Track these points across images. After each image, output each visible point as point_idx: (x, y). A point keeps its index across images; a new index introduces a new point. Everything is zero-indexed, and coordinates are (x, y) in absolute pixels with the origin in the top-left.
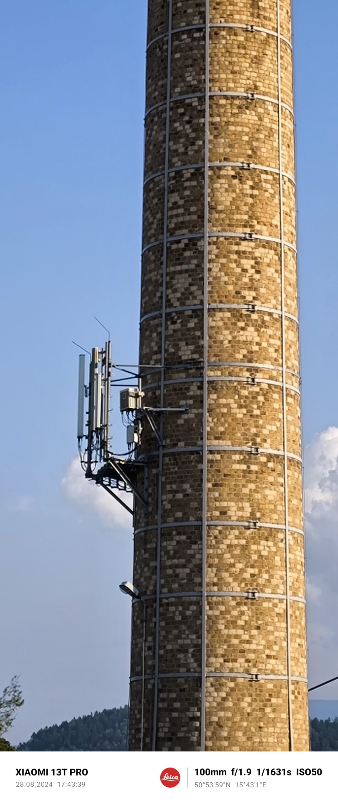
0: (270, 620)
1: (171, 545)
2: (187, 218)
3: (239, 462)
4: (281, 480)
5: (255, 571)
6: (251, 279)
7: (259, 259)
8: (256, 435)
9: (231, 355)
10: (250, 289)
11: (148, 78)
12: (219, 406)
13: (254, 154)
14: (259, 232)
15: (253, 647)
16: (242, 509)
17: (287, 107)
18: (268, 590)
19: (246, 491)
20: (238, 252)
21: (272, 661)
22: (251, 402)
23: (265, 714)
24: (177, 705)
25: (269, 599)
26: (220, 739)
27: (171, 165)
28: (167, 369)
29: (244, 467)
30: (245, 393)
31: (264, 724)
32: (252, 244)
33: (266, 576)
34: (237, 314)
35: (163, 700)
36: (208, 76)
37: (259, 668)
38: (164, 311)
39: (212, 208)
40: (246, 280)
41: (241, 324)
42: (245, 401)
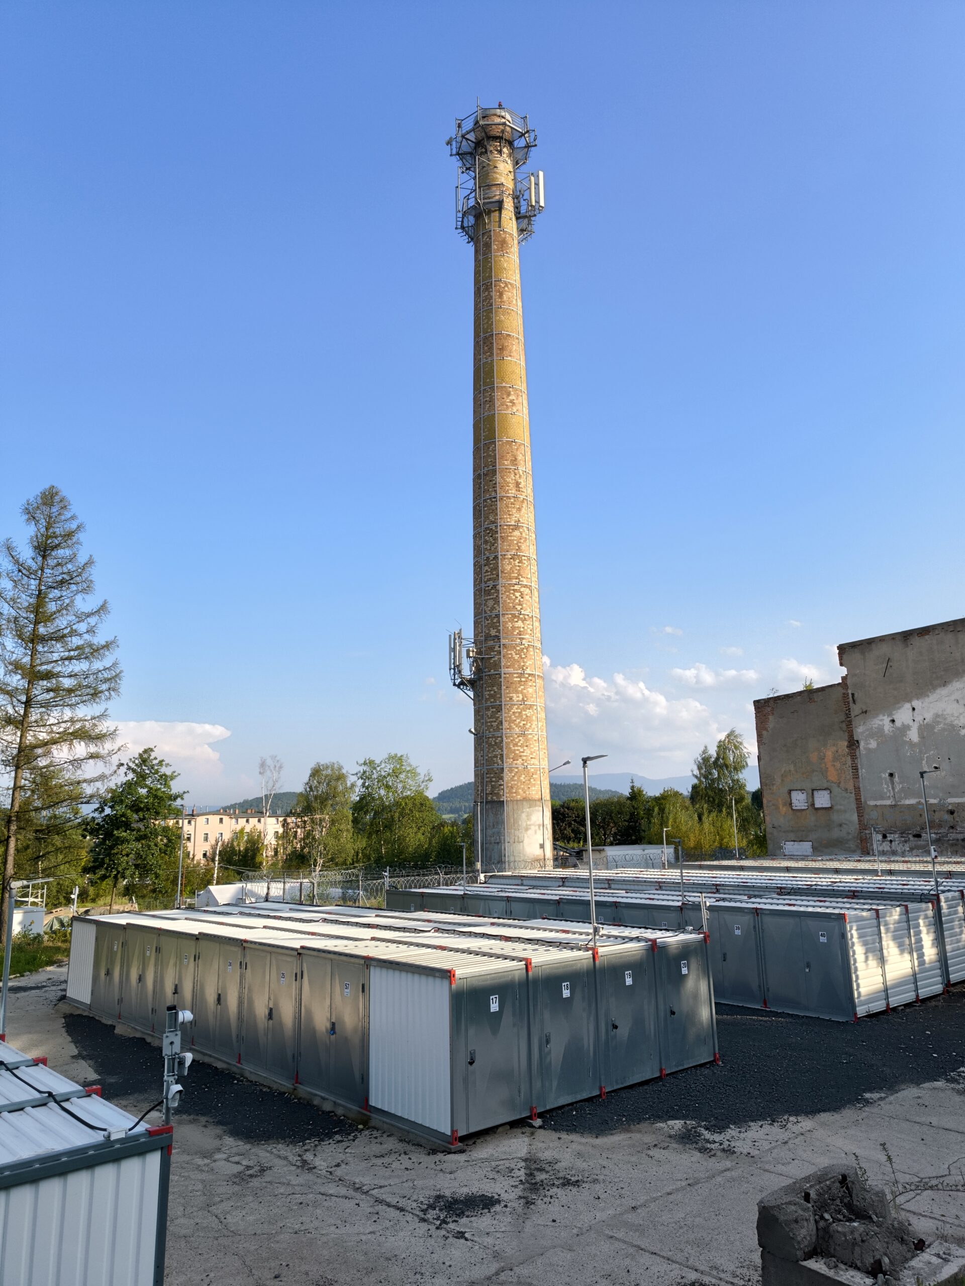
0: (531, 743)
1: (489, 713)
2: (492, 576)
3: (517, 677)
4: (534, 684)
5: (525, 722)
6: (520, 601)
7: (522, 592)
8: (523, 666)
9: (512, 633)
10: (519, 605)
11: (474, 518)
12: (508, 654)
13: (519, 549)
14: (522, 581)
15: (525, 754)
16: (518, 697)
17: (533, 528)
18: (530, 730)
19: (520, 689)
20: (513, 590)
21: (533, 760)
22: (521, 652)
23: (530, 782)
24: (494, 779)
25: (531, 734)
26: (512, 793)
27: (485, 555)
28: (486, 640)
29: (519, 679)
30: (518, 648)
32: (519, 586)
33: (529, 724)
34: (514, 616)
35: (488, 778)
36: (499, 517)
37: (528, 763)
38: (484, 615)
39: (502, 572)
40: (517, 601)
41: (516, 620)
42: (518, 652)
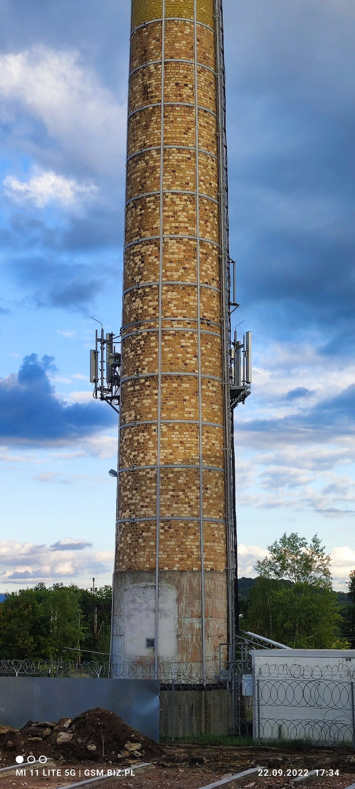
0: (143, 483)
7: (143, 254)
8: (139, 367)
10: (138, 275)
14: (145, 236)
15: (133, 501)
16: (130, 415)
18: (143, 464)
20: (133, 254)
21: (144, 509)
22: (137, 347)
23: (138, 544)
25: (143, 470)
29: (132, 388)
30: (134, 341)
31: (138, 550)
32: (140, 246)
33: (142, 455)
37: (136, 514)
41: (133, 299)
42: (134, 347)
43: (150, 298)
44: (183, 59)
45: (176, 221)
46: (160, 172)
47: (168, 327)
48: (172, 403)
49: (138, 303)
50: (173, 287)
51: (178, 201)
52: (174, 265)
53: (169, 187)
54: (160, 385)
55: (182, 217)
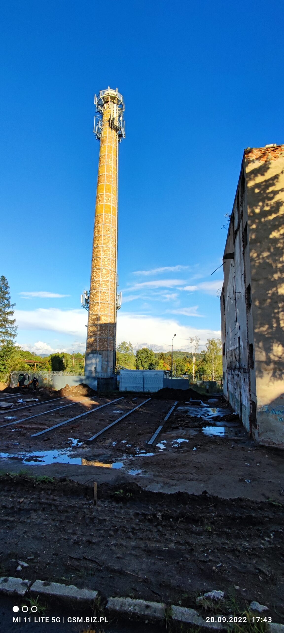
7: (96, 272)
43: (97, 283)
44: (108, 224)
45: (105, 264)
46: (101, 252)
47: (102, 291)
48: (102, 309)
49: (94, 284)
50: (103, 281)
51: (105, 259)
52: (104, 275)
53: (103, 256)
54: (99, 305)
55: (106, 263)
